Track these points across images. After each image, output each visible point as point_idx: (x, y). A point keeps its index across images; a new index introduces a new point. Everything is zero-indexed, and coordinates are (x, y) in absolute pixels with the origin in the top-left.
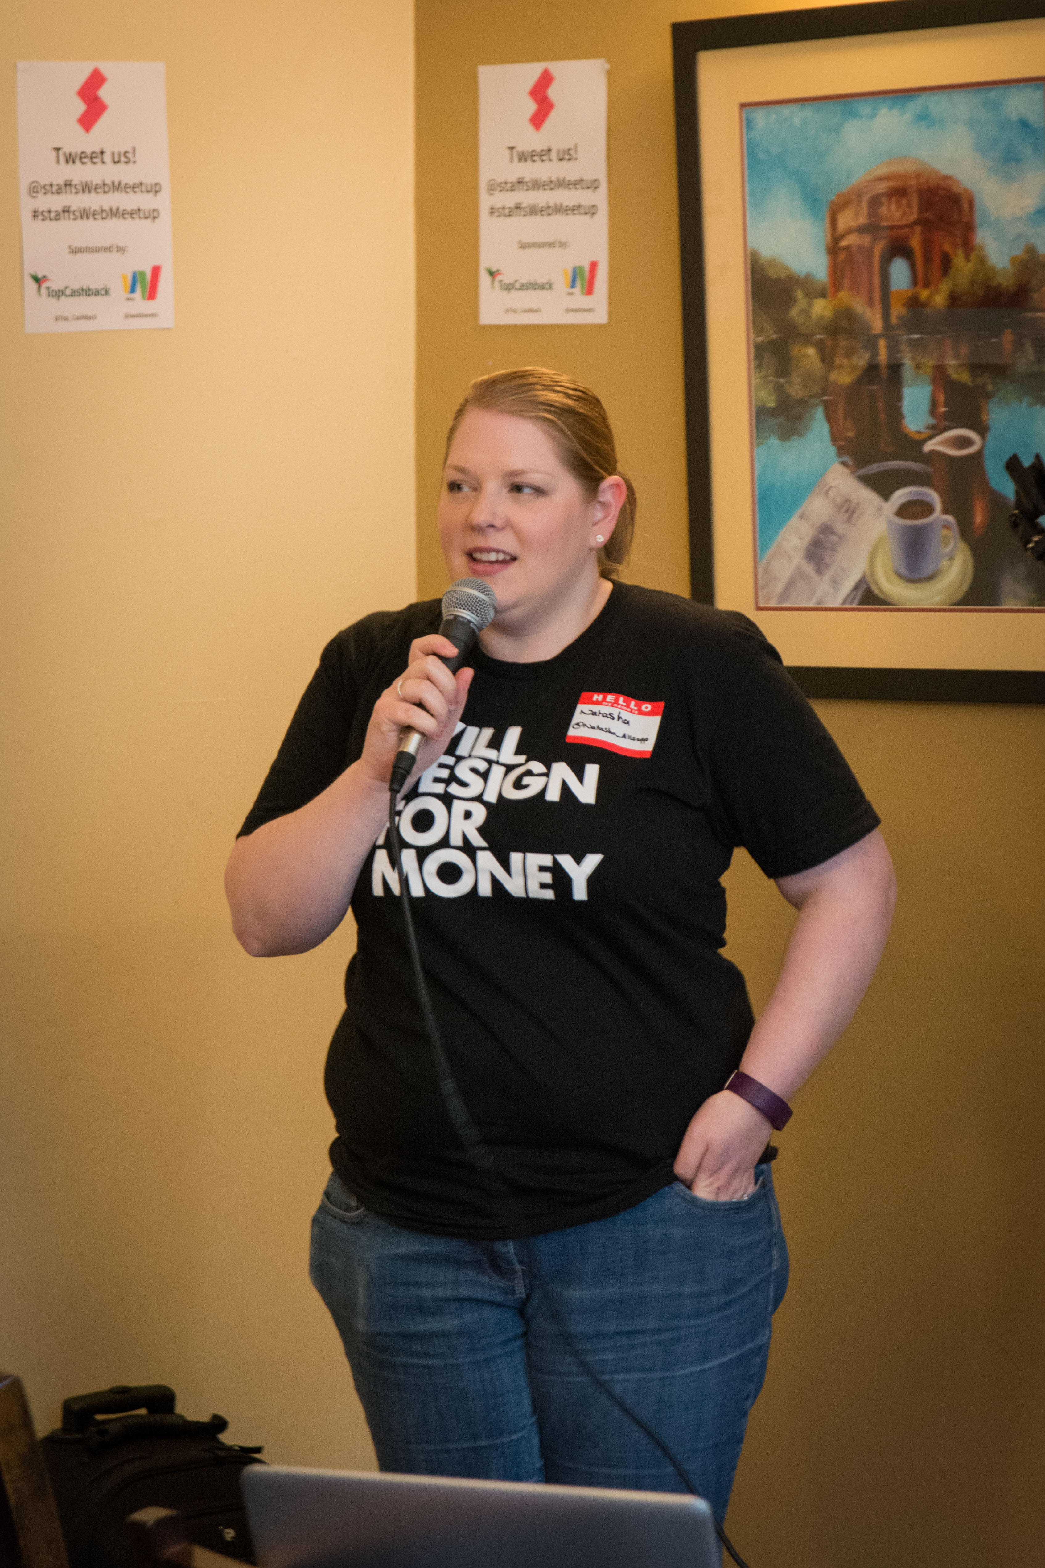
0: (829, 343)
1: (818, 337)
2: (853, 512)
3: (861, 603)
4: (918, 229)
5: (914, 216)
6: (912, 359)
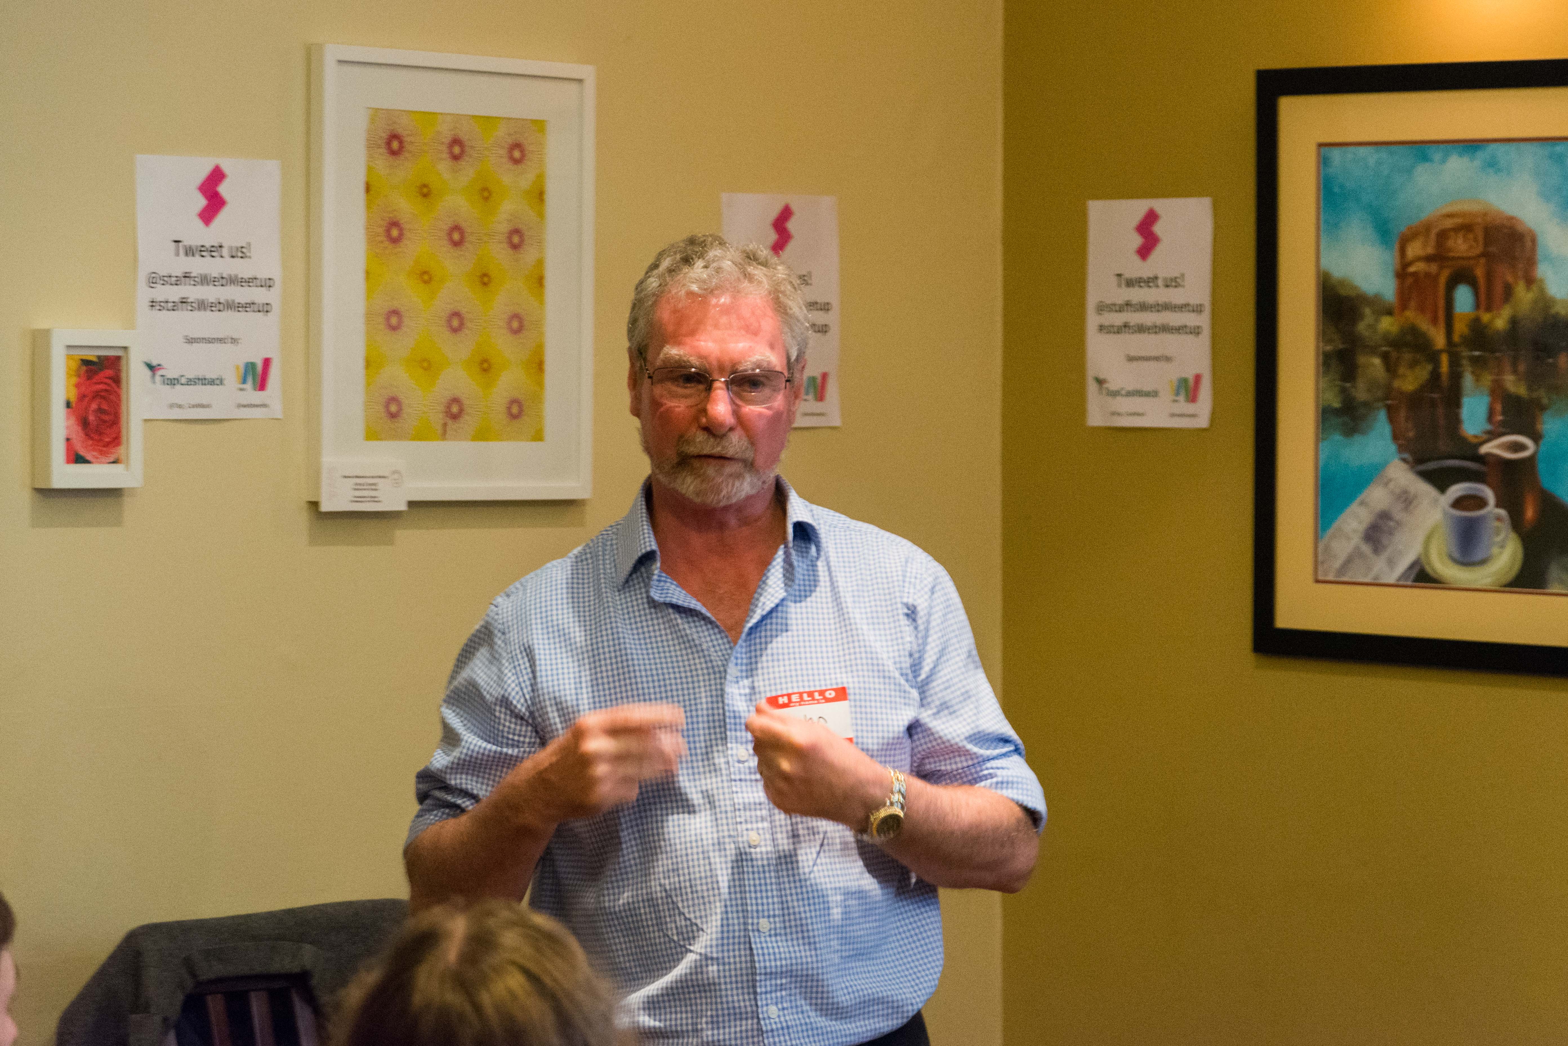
0: (1394, 354)
1: (1384, 349)
2: (1410, 503)
3: (1416, 580)
4: (1483, 261)
5: (1479, 250)
6: (1473, 373)
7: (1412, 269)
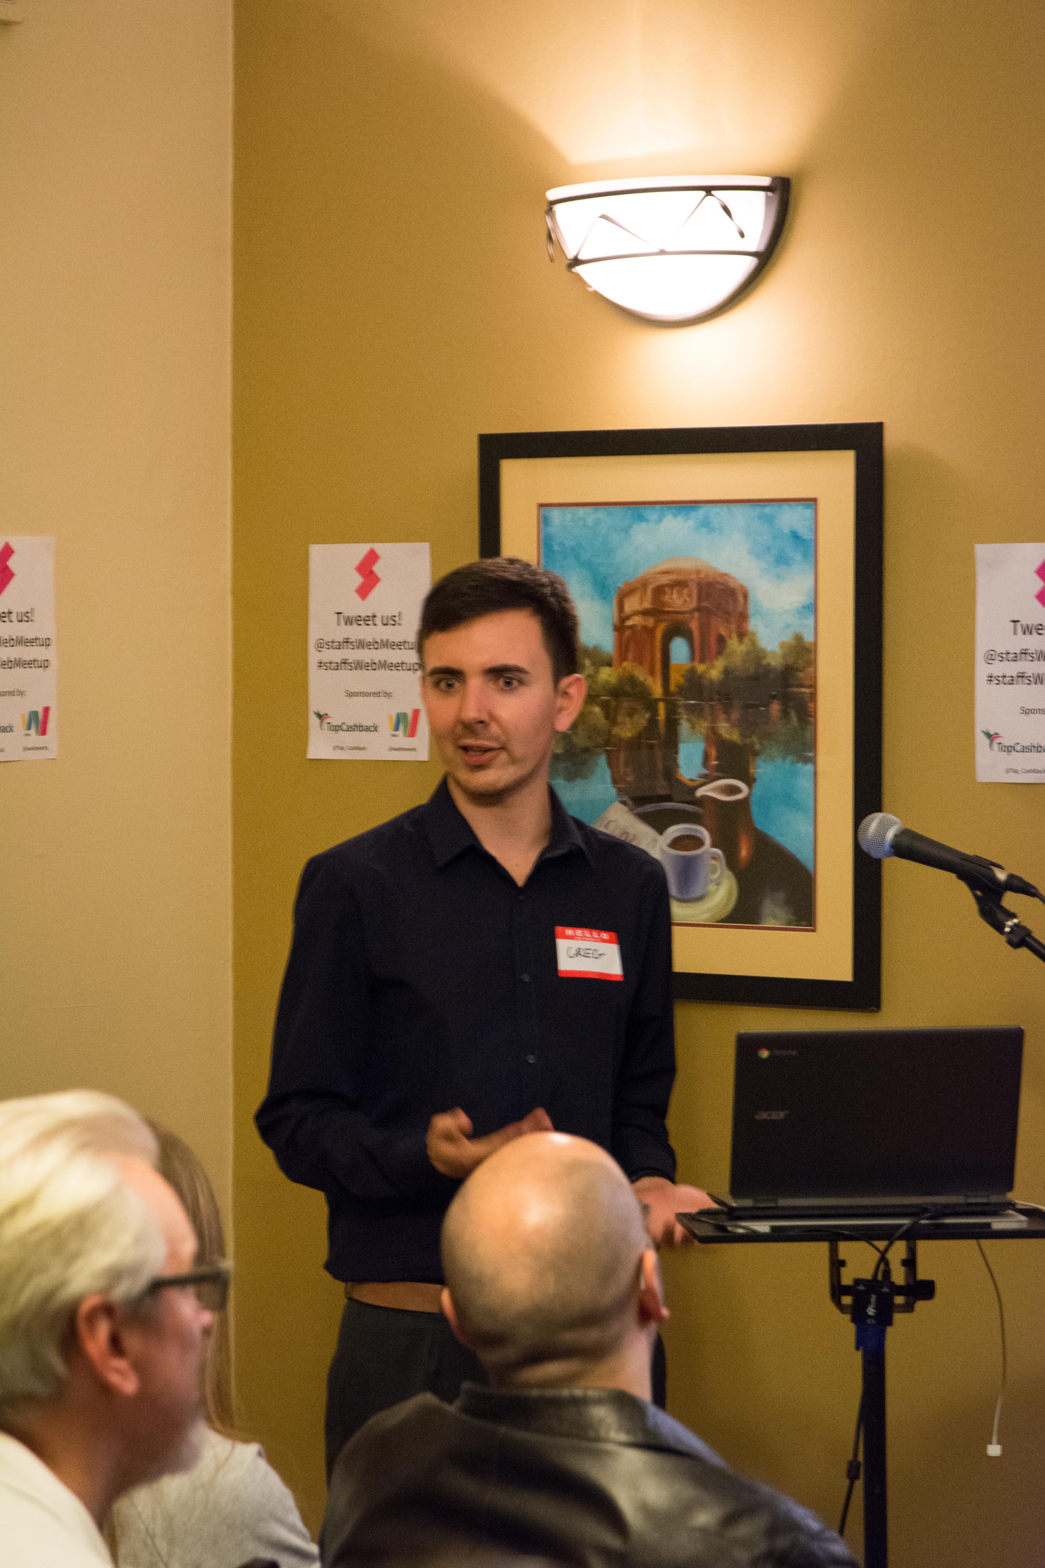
0: (614, 703)
1: (605, 698)
4: (697, 615)
5: (693, 604)
6: (688, 720)
7: (629, 623)
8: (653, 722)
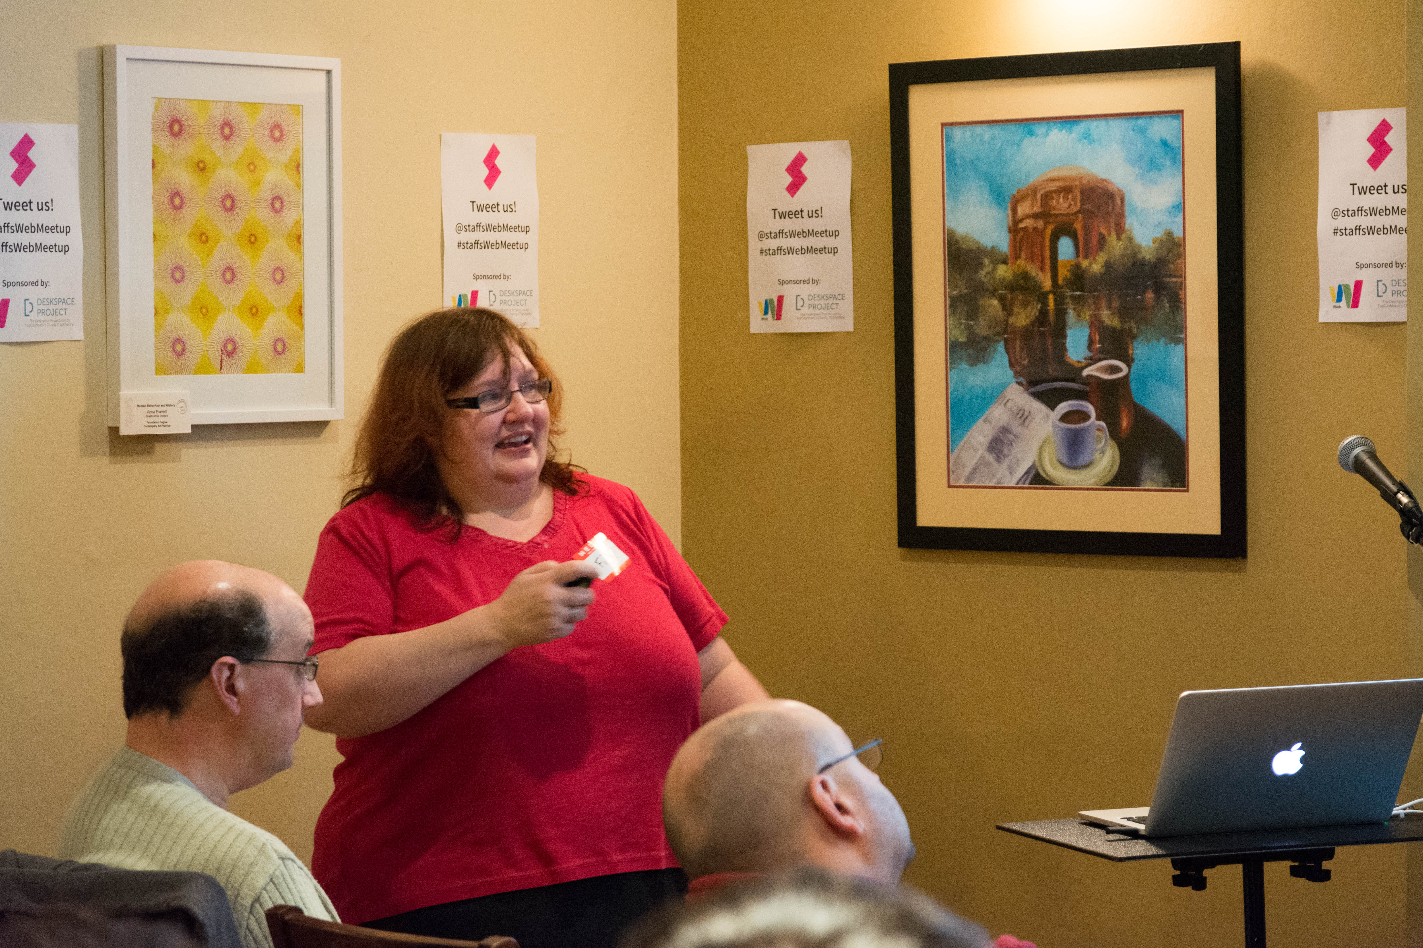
0: (1009, 297)
1: (1001, 292)
2: (1026, 419)
3: (1032, 483)
4: (1081, 216)
5: (1077, 207)
6: (1075, 309)
7: (1022, 225)
8: (1043, 312)
